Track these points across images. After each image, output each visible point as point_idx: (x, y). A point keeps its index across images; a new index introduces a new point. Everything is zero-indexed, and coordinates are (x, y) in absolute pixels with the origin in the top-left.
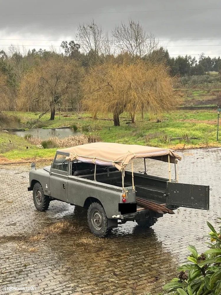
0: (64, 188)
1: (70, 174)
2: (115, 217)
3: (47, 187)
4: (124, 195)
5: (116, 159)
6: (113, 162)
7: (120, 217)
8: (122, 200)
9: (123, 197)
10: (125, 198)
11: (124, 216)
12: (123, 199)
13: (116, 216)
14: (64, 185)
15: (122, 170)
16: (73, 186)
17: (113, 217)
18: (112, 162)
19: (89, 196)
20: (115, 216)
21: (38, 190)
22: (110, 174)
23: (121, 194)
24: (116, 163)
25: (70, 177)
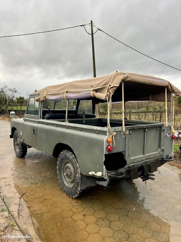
0: (34, 134)
1: (40, 118)
2: (93, 175)
3: (21, 134)
4: (110, 140)
5: (96, 85)
6: (92, 89)
7: (102, 175)
8: (107, 148)
9: (108, 142)
10: (111, 144)
11: (109, 175)
12: (108, 145)
13: (96, 173)
14: (34, 130)
15: (107, 98)
16: (42, 130)
17: (91, 173)
18: (90, 91)
19: (58, 142)
20: (94, 173)
21: (17, 137)
22: (85, 120)
23: (105, 138)
24: (97, 91)
25: (40, 120)
